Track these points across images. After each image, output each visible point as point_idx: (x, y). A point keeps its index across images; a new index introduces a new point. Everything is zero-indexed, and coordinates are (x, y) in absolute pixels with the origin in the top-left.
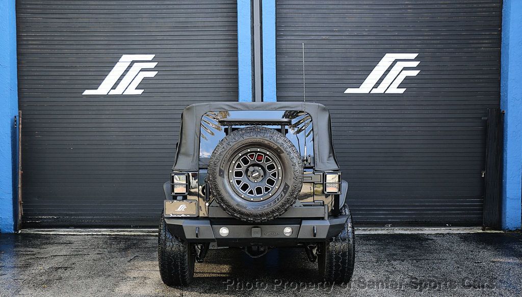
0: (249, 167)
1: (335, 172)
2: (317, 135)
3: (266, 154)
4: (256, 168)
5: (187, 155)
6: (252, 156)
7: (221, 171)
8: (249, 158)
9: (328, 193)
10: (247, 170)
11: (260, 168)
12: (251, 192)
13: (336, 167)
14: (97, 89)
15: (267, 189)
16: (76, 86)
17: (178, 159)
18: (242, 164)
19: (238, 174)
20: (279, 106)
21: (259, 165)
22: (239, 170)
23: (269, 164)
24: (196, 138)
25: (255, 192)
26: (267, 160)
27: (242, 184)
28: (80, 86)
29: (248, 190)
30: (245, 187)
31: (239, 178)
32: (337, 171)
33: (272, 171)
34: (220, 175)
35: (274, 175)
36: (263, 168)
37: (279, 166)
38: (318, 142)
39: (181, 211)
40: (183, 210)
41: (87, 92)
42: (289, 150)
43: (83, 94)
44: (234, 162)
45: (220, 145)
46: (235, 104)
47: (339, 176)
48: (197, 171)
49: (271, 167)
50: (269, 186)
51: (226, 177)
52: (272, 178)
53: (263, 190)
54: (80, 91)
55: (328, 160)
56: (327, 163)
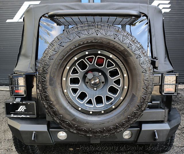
0: (87, 73)
1: (170, 72)
2: (154, 36)
3: (108, 57)
4: (96, 73)
5: (26, 56)
6: (90, 60)
7: (51, 80)
8: (87, 62)
9: (165, 94)
10: (85, 77)
11: (100, 74)
12: (90, 102)
13: (170, 68)
14: (13, 19)
15: (108, 99)
16: (3, 18)
17: (19, 61)
18: (79, 69)
19: (75, 81)
20: (117, 7)
21: (99, 71)
22: (75, 76)
23: (111, 69)
24: (34, 39)
25: (94, 101)
26: (109, 65)
27: (79, 93)
28: (4, 18)
29: (86, 99)
30: (82, 96)
31: (75, 86)
32: (172, 72)
33: (116, 78)
34: (50, 84)
35: (118, 82)
36: (104, 74)
37: (125, 72)
38: (156, 42)
39: (21, 112)
40: (23, 111)
41: (8, 21)
42: (138, 52)
43: (6, 22)
44: (68, 68)
45: (51, 47)
46: (73, 5)
47: (177, 77)
48: (35, 73)
49: (114, 73)
50: (110, 95)
51: (59, 86)
52: (115, 86)
53: (104, 99)
54: (5, 20)
55: (165, 61)
56: (165, 64)
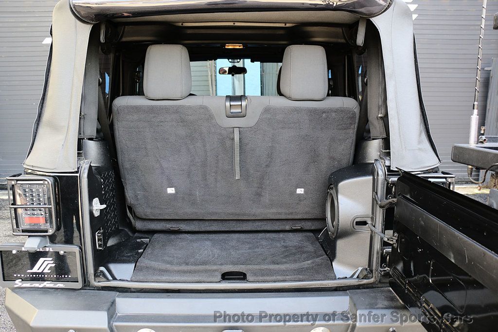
5: (55, 127)
39: (42, 273)
40: (46, 271)
48: (77, 172)
55: (420, 142)
56: (420, 149)
